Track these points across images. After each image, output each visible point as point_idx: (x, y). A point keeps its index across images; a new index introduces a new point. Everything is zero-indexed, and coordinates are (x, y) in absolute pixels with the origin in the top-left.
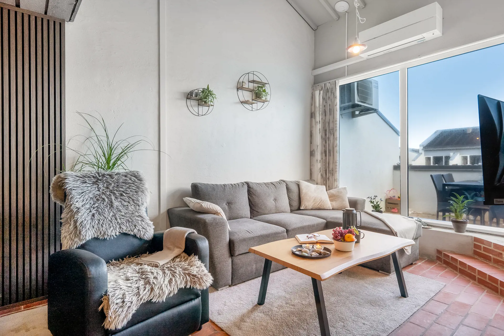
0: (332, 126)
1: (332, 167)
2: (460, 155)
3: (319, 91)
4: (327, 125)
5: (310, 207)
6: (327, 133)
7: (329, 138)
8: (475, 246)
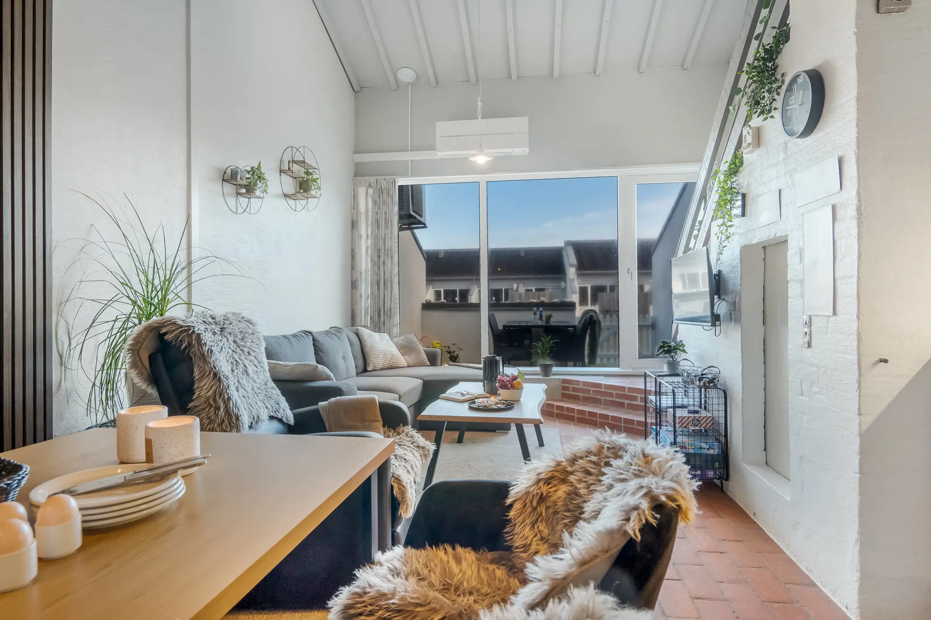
0: (389, 245)
1: (389, 306)
2: (433, 288)
3: (365, 189)
4: (381, 242)
5: (380, 366)
6: (382, 255)
7: (384, 263)
8: (564, 388)
